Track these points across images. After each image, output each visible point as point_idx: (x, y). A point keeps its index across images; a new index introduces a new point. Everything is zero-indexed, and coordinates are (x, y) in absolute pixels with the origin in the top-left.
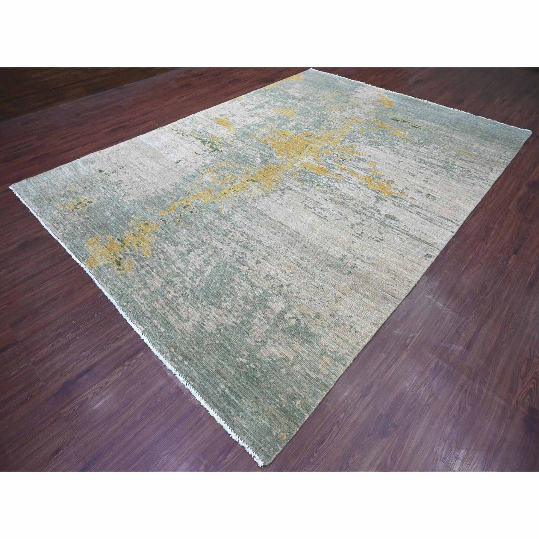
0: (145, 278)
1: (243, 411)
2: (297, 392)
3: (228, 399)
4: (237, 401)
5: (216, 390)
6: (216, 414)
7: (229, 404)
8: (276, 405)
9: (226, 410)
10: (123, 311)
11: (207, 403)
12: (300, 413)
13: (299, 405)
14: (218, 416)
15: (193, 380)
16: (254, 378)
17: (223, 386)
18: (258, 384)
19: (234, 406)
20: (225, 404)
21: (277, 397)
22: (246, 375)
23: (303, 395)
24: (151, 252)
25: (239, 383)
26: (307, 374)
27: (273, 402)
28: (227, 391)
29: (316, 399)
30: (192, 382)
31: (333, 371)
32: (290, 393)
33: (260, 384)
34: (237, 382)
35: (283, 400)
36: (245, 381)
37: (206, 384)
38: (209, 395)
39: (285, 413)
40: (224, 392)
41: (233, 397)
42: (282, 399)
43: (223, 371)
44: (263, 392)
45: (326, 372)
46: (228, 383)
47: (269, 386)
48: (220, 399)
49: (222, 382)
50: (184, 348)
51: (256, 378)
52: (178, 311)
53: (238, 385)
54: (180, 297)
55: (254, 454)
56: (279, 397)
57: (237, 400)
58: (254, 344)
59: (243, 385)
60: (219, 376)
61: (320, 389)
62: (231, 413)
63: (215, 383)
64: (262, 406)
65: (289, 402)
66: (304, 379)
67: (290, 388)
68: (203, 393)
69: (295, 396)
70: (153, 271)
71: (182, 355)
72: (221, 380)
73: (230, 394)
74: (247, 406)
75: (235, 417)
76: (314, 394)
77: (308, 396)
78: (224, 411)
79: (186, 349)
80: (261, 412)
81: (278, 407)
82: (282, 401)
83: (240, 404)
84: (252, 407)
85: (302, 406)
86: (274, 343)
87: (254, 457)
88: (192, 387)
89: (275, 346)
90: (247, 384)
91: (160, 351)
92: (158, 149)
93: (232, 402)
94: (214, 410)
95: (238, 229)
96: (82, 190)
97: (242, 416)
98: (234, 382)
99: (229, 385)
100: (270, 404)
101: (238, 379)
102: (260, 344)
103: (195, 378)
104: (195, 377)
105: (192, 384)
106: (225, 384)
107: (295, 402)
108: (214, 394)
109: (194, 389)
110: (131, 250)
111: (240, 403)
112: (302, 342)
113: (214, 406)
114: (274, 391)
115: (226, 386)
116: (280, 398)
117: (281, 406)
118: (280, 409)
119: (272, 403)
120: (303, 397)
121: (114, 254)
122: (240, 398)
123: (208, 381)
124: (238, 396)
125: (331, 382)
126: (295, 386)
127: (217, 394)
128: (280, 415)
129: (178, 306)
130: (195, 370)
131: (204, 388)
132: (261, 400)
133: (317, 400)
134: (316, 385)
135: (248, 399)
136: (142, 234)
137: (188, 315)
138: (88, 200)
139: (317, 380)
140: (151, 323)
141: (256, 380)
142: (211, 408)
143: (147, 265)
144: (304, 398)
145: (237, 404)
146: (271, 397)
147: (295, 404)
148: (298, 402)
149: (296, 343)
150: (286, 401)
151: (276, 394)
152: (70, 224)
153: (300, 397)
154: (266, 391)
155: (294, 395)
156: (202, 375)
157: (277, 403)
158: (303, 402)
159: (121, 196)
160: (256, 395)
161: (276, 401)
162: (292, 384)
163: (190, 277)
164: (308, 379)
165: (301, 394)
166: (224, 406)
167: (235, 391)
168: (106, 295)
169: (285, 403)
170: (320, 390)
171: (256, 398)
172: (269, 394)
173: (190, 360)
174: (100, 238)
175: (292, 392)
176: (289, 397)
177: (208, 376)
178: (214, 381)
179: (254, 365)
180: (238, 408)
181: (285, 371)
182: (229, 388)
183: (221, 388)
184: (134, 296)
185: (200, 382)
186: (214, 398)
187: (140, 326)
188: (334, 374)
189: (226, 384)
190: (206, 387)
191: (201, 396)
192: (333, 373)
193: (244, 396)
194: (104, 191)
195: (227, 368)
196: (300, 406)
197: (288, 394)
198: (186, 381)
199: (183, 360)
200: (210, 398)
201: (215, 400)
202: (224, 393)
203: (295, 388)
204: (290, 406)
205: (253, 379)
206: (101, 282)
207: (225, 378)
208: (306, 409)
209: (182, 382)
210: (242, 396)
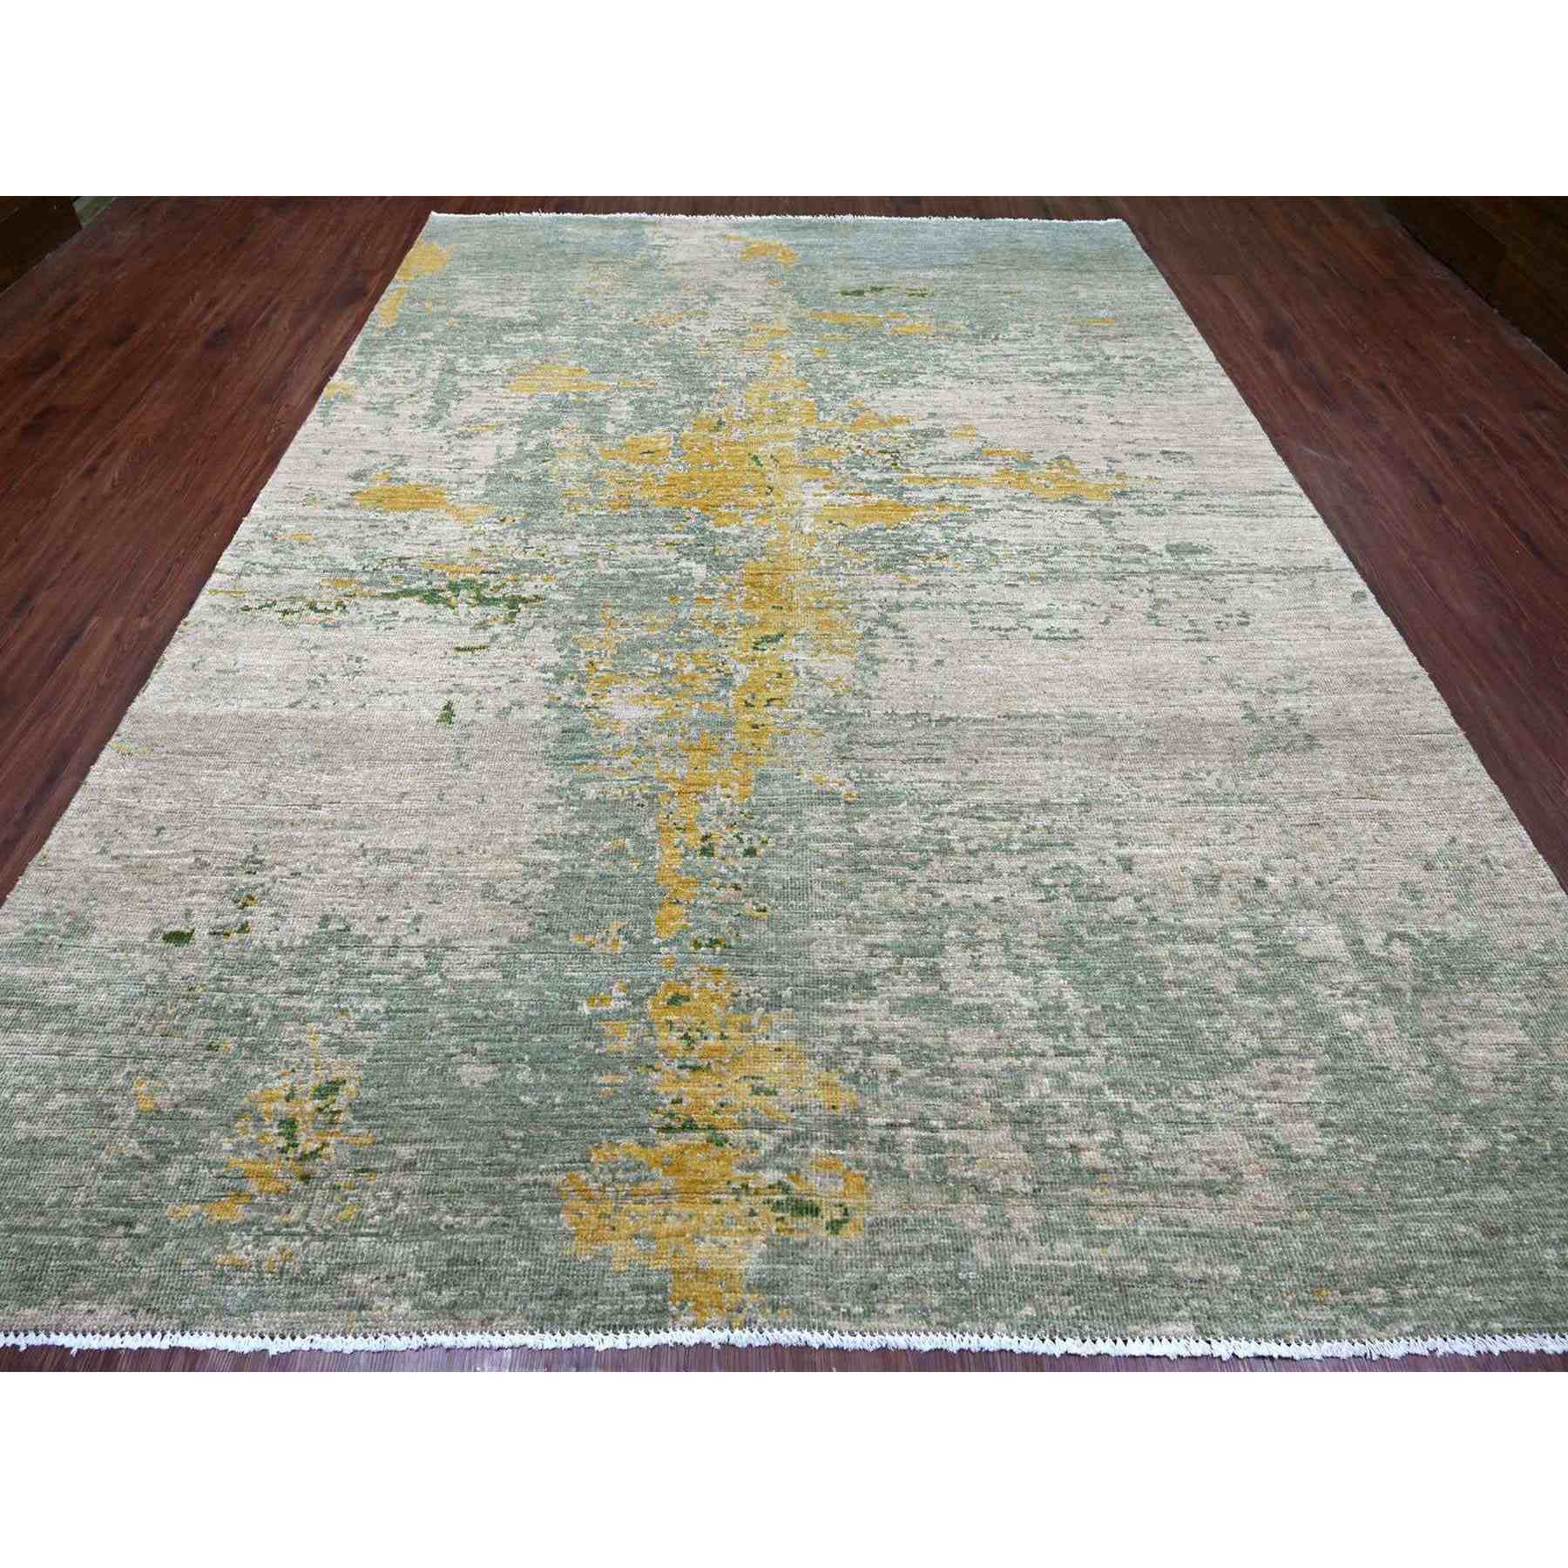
0: (950, 1171)
10: (1058, 1340)
15: (1487, 1316)
24: (836, 1078)
43: (1492, 1219)
50: (1352, 1257)
52: (1180, 1178)
54: (1118, 1133)
58: (1429, 1080)
70: (934, 1130)
71: (1372, 1283)
79: (1361, 1257)
86: (1453, 1038)
89: (1465, 1043)
91: (1319, 1336)
92: (294, 711)
95: (947, 808)
96: (210, 1066)
102: (1437, 1068)
110: (769, 1128)
112: (1481, 982)
121: (735, 1191)
129: (1157, 1164)
130: (1447, 1285)
131: (1526, 1306)
136: (711, 1042)
137: (1216, 1162)
138: (311, 1085)
140: (1177, 1286)
143: (890, 1126)
152: (388, 1234)
159: (420, 972)
163: (1052, 1052)
168: (926, 1347)
173: (1404, 1273)
174: (593, 1185)
177: (1491, 1265)
179: (1505, 1131)
184: (1019, 1259)
187: (1170, 1328)
190: (1527, 1298)
194: (319, 1004)
195: (1483, 1199)
199: (1395, 1292)
206: (846, 1325)
209: (1473, 1353)
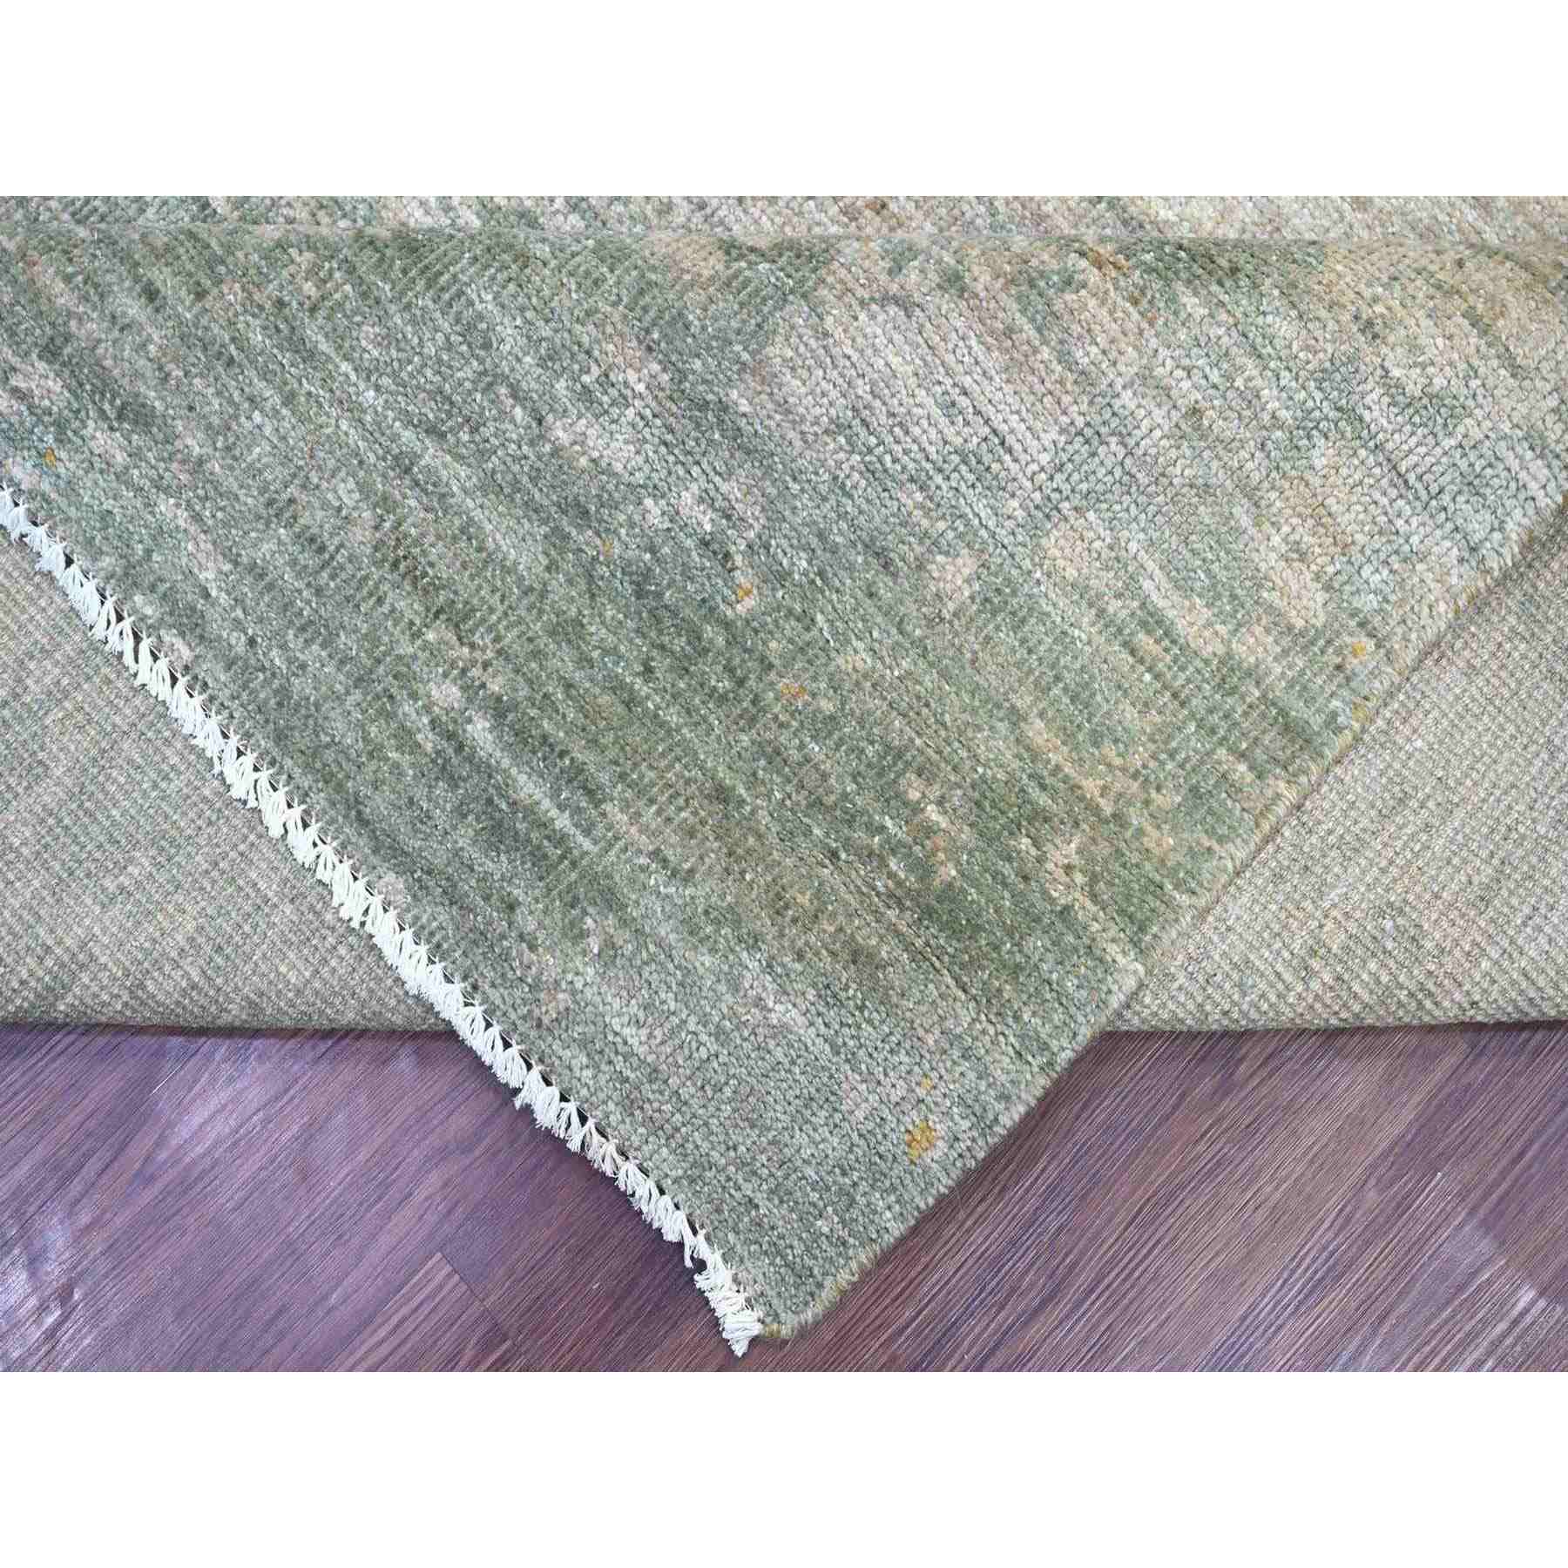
1: (611, 901)
2: (1058, 768)
3: (490, 801)
4: (563, 822)
5: (390, 716)
6: (392, 913)
7: (497, 834)
8: (883, 864)
9: (468, 885)
11: (314, 828)
12: (1070, 938)
13: (1068, 869)
14: (408, 934)
15: (191, 623)
16: (709, 631)
17: (447, 694)
18: (741, 682)
19: (538, 856)
20: (463, 838)
21: (892, 798)
22: (640, 594)
23: (1104, 790)
25: (584, 661)
26: (1152, 621)
27: (859, 835)
28: (479, 730)
29: (1210, 832)
30: (179, 644)
31: (1371, 602)
32: (1001, 776)
33: (751, 683)
34: (563, 660)
35: (943, 822)
36: (633, 649)
37: (303, 666)
38: (329, 755)
39: (955, 933)
40: (453, 736)
41: (529, 787)
42: (932, 813)
43: (440, 559)
44: (775, 755)
45: (1310, 607)
46: (486, 665)
47: (827, 706)
48: (420, 793)
49: (433, 651)
50: (68, 279)
51: (727, 625)
53: (569, 686)
55: (697, 1245)
56: (906, 804)
57: (561, 807)
58: (714, 265)
59: (616, 686)
60: (409, 606)
61: (1242, 756)
62: (518, 917)
63: (379, 661)
64: (768, 868)
65: (990, 842)
66: (1125, 655)
67: (1002, 727)
68: (280, 737)
69: (1043, 800)
71: (50, 352)
72: (431, 636)
73: (506, 763)
74: (643, 860)
75: (550, 950)
76: (1194, 790)
77: (1147, 803)
78: (452, 898)
79: (85, 298)
80: (764, 923)
81: (900, 884)
82: (929, 830)
83: (587, 845)
84: (692, 871)
85: (1094, 879)
86: (896, 270)
87: (701, 1266)
88: (182, 681)
89: (906, 305)
90: (648, 671)
93: (521, 827)
94: (369, 889)
97: (609, 943)
98: (537, 654)
99: (494, 687)
100: (834, 855)
101: (568, 630)
102: (763, 267)
103: (200, 604)
104: (206, 595)
105: (187, 654)
106: (464, 671)
107: (1036, 844)
108: (375, 752)
109: (198, 699)
111: (587, 832)
112: (1151, 270)
113: (375, 851)
114: (870, 751)
115: (471, 690)
116: (917, 809)
117: (924, 869)
118: (915, 896)
119: (847, 844)
120: (1108, 810)
122: (590, 793)
123: (317, 631)
124: (576, 776)
125: (1336, 703)
126: (1041, 715)
127: (393, 755)
128: (917, 956)
130: (197, 518)
131: (283, 693)
132: (764, 818)
133: (1221, 840)
134: (1215, 719)
135: (652, 801)
139: (1229, 675)
141: (720, 641)
142: (347, 864)
144: (1114, 815)
145: (561, 839)
146: (845, 796)
147: (1040, 860)
148: (1065, 850)
149: (1094, 276)
150: (966, 835)
151: (880, 775)
153: (1082, 810)
154: (802, 746)
155: (1034, 793)
156: (257, 572)
157: (893, 852)
158: (1103, 850)
160: (722, 772)
161: (882, 829)
162: (1022, 701)
164: (1156, 659)
165: (1091, 786)
166: (457, 853)
167: (545, 737)
169: (953, 852)
170: (1242, 768)
171: (722, 794)
172: (825, 776)
173: (135, 415)
175: (1016, 764)
176: (994, 805)
177: (319, 592)
178: (372, 639)
179: (705, 499)
180: (574, 876)
181: (968, 581)
182: (499, 710)
183: (427, 709)
185: (252, 642)
186: (376, 785)
188: (1371, 635)
189: (475, 672)
190: (301, 686)
191: (266, 760)
192: (1361, 625)
193: (623, 776)
195: (477, 515)
196: (1079, 878)
197: (983, 778)
198: (127, 624)
200: (340, 787)
201: (379, 804)
202: (460, 748)
203: (1037, 731)
204: (996, 875)
205: (695, 635)
207: (459, 618)
208: (1121, 912)
210: (604, 778)
